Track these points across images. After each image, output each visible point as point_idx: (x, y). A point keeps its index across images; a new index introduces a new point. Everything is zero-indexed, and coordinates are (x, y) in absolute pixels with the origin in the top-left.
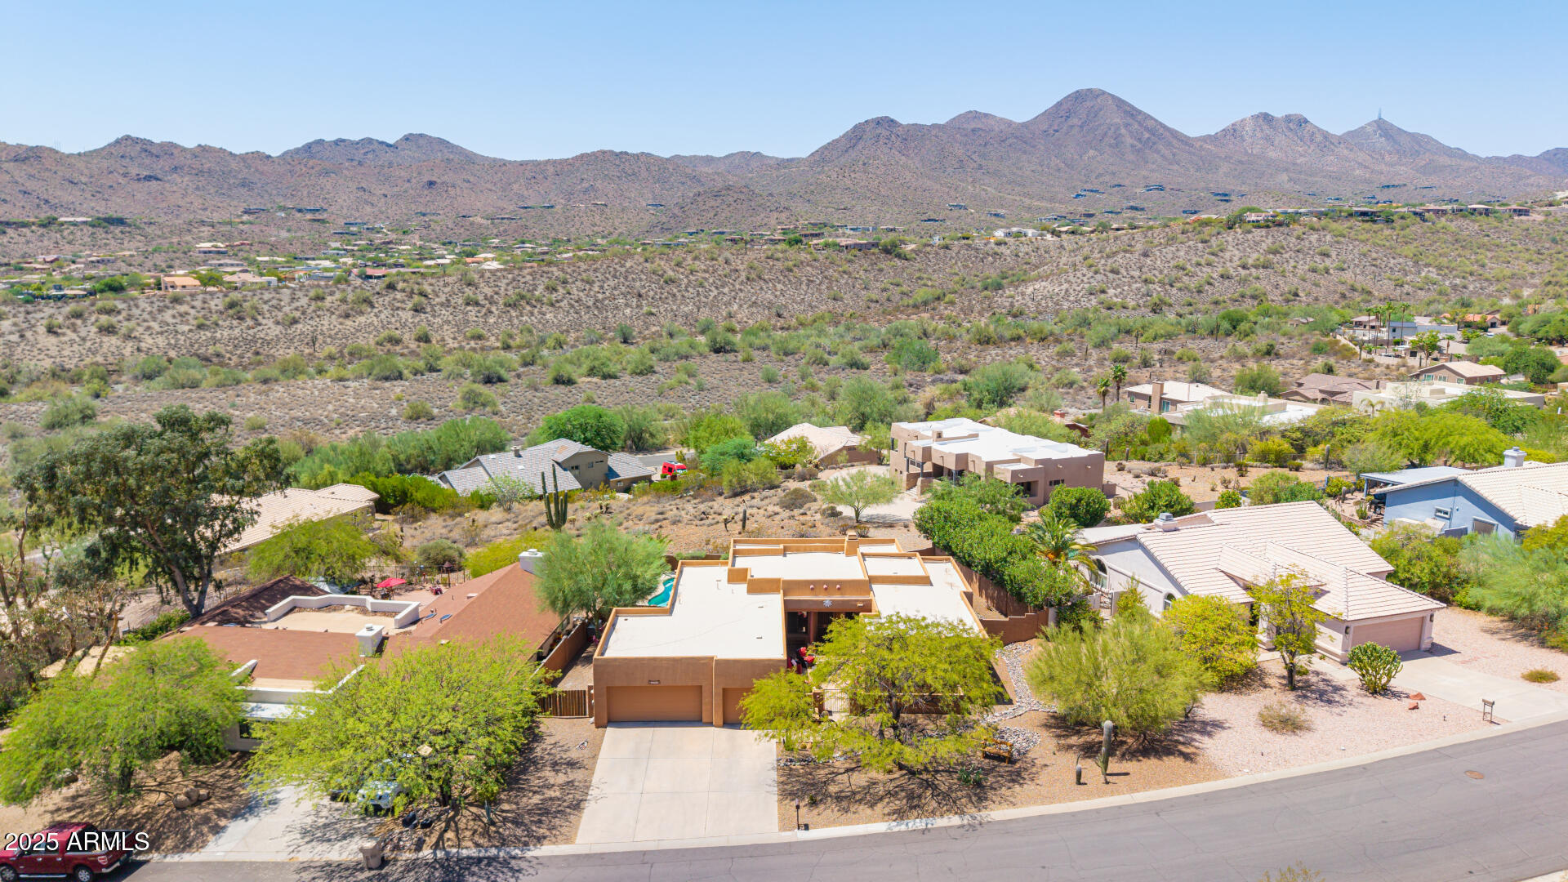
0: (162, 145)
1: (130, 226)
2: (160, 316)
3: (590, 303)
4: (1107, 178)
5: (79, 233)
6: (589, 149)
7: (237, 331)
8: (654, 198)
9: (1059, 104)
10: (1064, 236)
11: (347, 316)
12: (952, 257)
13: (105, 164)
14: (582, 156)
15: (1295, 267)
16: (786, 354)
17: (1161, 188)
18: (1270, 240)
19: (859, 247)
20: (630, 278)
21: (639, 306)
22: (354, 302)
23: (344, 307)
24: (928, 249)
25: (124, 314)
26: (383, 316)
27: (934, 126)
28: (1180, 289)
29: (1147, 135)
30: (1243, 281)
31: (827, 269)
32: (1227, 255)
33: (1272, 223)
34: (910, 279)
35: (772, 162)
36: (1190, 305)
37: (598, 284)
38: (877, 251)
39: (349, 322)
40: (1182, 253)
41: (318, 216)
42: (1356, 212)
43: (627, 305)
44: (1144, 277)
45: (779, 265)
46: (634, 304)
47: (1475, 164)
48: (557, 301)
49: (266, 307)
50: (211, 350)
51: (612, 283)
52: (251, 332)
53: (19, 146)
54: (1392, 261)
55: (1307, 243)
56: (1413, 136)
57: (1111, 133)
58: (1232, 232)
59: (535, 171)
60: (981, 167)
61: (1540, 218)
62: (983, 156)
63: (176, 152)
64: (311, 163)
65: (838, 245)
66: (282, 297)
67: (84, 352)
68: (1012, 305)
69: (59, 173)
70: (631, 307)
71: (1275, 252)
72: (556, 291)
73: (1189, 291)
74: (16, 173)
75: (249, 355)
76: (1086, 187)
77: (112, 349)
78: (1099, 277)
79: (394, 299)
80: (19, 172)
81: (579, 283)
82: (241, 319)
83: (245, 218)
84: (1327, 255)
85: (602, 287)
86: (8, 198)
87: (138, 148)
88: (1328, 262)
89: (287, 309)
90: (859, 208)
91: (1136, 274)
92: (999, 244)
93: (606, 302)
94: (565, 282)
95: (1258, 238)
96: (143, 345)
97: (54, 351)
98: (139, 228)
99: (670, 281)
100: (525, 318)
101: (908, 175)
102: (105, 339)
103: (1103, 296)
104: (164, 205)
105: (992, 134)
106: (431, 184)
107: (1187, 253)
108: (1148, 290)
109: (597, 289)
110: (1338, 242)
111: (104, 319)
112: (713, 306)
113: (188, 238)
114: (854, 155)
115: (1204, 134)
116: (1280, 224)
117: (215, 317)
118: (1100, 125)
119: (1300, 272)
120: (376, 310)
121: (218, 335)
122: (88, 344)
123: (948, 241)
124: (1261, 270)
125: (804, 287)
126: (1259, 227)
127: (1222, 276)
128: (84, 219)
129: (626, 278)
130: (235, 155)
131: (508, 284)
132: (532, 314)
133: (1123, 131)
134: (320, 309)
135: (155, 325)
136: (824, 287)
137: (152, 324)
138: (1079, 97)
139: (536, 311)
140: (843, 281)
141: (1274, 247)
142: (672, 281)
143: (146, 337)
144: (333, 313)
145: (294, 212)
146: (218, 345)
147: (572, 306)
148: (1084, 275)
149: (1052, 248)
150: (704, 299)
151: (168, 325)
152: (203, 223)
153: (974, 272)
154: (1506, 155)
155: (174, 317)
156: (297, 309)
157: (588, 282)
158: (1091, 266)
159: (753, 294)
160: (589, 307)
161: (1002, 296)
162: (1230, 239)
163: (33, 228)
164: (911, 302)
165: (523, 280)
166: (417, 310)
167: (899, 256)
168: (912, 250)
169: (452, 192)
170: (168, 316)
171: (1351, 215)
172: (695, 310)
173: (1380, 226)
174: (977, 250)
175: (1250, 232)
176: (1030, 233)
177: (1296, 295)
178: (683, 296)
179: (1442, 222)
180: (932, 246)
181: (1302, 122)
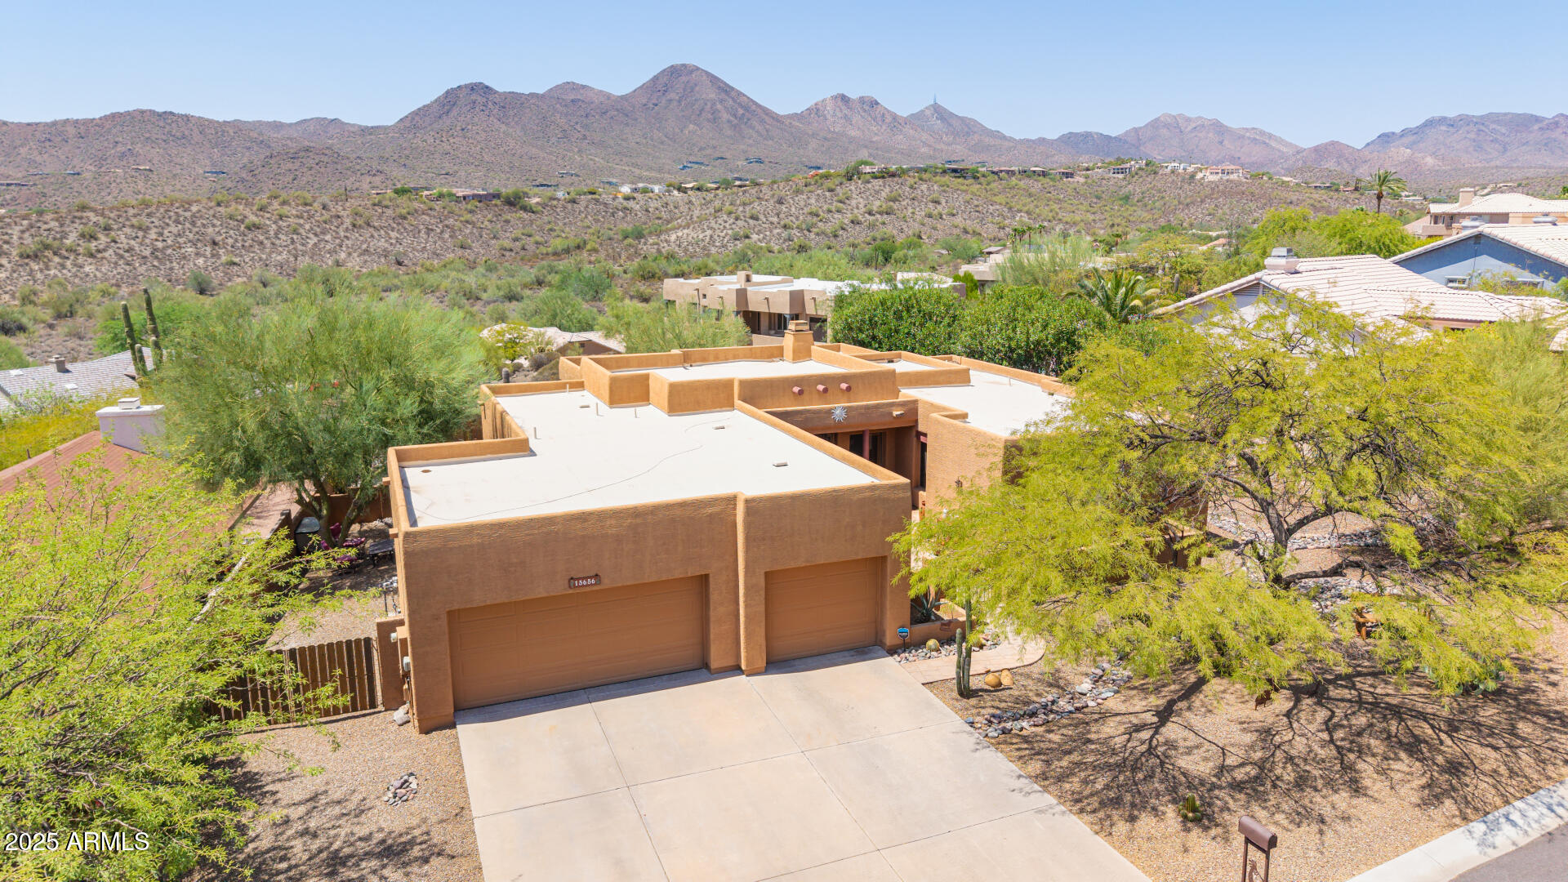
3: (147, 253)
4: (709, 151)
6: (122, 109)
8: (214, 165)
9: (655, 79)
10: (690, 192)
12: (580, 212)
14: (113, 116)
15: (913, 213)
17: (759, 161)
18: (887, 190)
19: (480, 198)
20: (199, 223)
21: (215, 255)
24: (555, 203)
27: (532, 95)
28: (818, 234)
29: (741, 111)
30: (872, 226)
31: (447, 218)
32: (854, 203)
33: (886, 175)
34: (542, 230)
35: (352, 129)
36: (829, 248)
37: (154, 230)
38: (498, 202)
40: (813, 201)
42: (947, 169)
43: (198, 254)
44: (782, 223)
45: (389, 212)
46: (208, 253)
48: (99, 251)
51: (174, 230)
54: (990, 207)
55: (919, 192)
56: (963, 119)
57: (707, 108)
58: (853, 183)
59: (53, 134)
60: (585, 137)
61: (1082, 180)
62: (586, 127)
65: (455, 195)
68: (659, 251)
70: (204, 256)
71: (894, 200)
72: (96, 239)
73: (826, 235)
76: (692, 159)
78: (740, 223)
81: (128, 230)
84: (937, 202)
85: (160, 234)
88: (940, 208)
90: (461, 174)
91: (775, 220)
92: (627, 198)
93: (169, 251)
94: (107, 228)
95: (877, 188)
99: (253, 227)
100: (52, 272)
101: (512, 143)
103: (747, 241)
105: (593, 106)
107: (817, 200)
108: (789, 235)
109: (154, 236)
110: (944, 191)
112: (315, 253)
114: (449, 121)
115: (791, 112)
116: (893, 175)
118: (696, 100)
119: (918, 218)
123: (573, 195)
124: (885, 216)
125: (423, 234)
126: (876, 178)
127: (852, 222)
129: (193, 224)
131: (23, 232)
132: (63, 266)
133: (719, 106)
136: (446, 236)
138: (675, 72)
139: (68, 263)
140: (468, 231)
141: (892, 195)
142: (257, 227)
147: (122, 257)
148: (725, 222)
149: (681, 203)
150: (300, 247)
153: (606, 226)
154: (1034, 138)
157: (140, 228)
158: (730, 213)
159: (363, 242)
160: (144, 257)
161: (645, 244)
162: (853, 188)
164: (550, 250)
165: (46, 227)
167: (525, 208)
168: (538, 203)
171: (944, 172)
172: (292, 259)
173: (971, 181)
174: (606, 205)
175: (869, 182)
176: (656, 189)
177: (920, 237)
178: (273, 244)
179: (1014, 181)
180: (559, 200)
181: (874, 103)
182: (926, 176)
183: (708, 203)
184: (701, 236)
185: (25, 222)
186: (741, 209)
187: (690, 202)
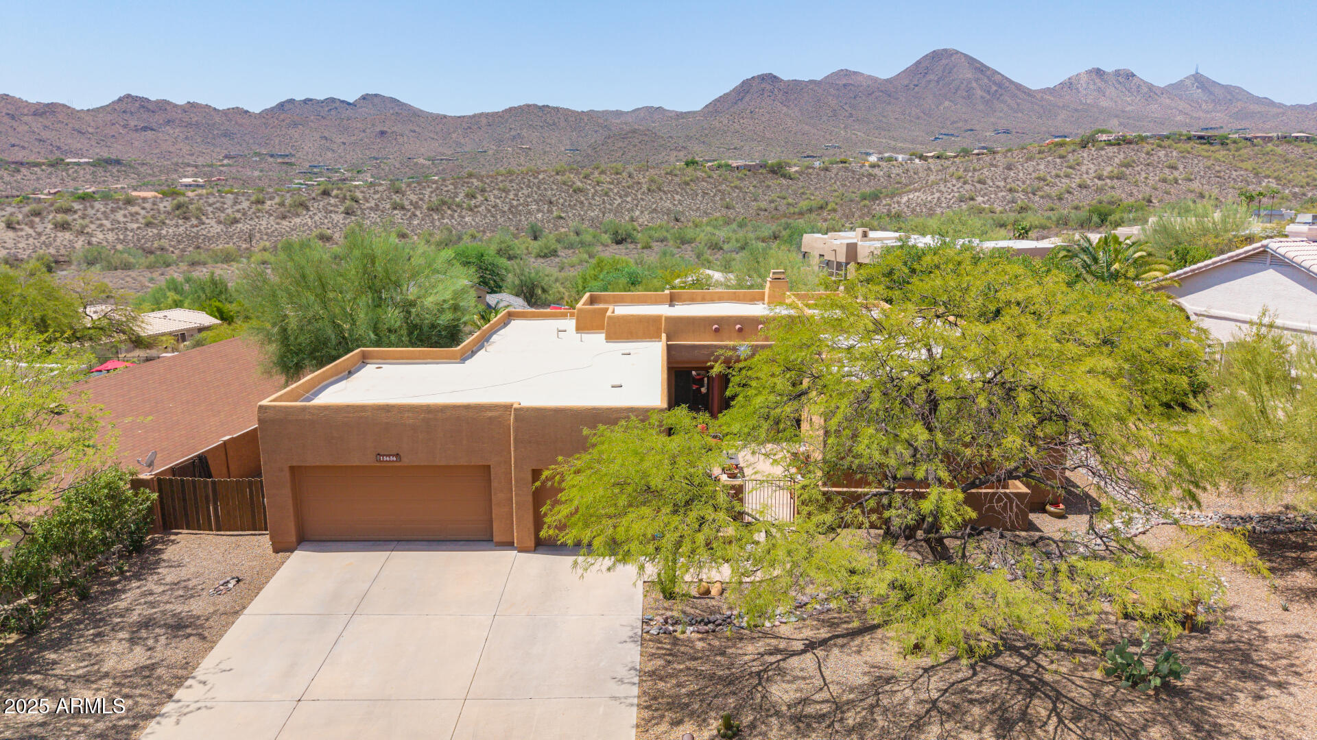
0: (158, 102)
1: (125, 166)
2: (112, 216)
3: (506, 209)
4: (960, 124)
5: (82, 172)
7: (181, 229)
8: (572, 144)
9: (918, 63)
10: (930, 160)
11: (284, 218)
12: (831, 178)
13: (109, 118)
14: (511, 109)
15: (1146, 178)
16: (683, 243)
17: (1007, 132)
18: (1122, 156)
19: (750, 168)
20: (542, 188)
21: (550, 211)
22: (291, 206)
23: (282, 209)
24: (811, 171)
25: (80, 213)
26: (317, 218)
27: (811, 82)
28: (1042, 197)
29: (994, 88)
30: (1100, 190)
31: (721, 184)
32: (1084, 168)
33: (1122, 142)
34: (795, 193)
35: (673, 114)
36: (1052, 209)
37: (513, 192)
38: (764, 171)
39: (285, 223)
40: (1042, 167)
41: (286, 160)
42: (1195, 136)
43: (539, 211)
44: (1008, 187)
45: (677, 180)
46: (545, 210)
47: (1281, 110)
48: (476, 207)
49: (210, 209)
50: (156, 245)
51: (525, 192)
52: (195, 230)
53: (39, 103)
54: (1234, 173)
55: (1156, 158)
56: (1227, 88)
57: (963, 86)
58: (1086, 150)
59: (472, 123)
60: (851, 115)
62: (853, 107)
63: (168, 108)
64: (282, 117)
65: (730, 166)
66: (226, 201)
67: (38, 245)
68: (889, 211)
69: (71, 125)
70: (542, 212)
71: (1127, 166)
72: (475, 198)
73: (1050, 198)
74: (34, 124)
75: (191, 249)
76: (945, 131)
77: (65, 243)
78: (967, 187)
79: (329, 204)
80: (37, 124)
81: (496, 192)
82: (186, 218)
83: (225, 162)
84: (1175, 168)
85: (516, 195)
86: (26, 145)
87: (137, 105)
88: (1176, 173)
89: (229, 211)
90: (747, 148)
91: (1002, 184)
92: (873, 166)
93: (521, 208)
94: (483, 191)
95: (1111, 154)
96: (94, 240)
97: (10, 244)
98: (133, 168)
99: (578, 191)
100: (445, 221)
101: (789, 122)
102: (60, 234)
103: (971, 202)
104: (157, 151)
105: (861, 89)
106: (383, 133)
107: (1047, 166)
108: (1014, 197)
109: (512, 197)
110: (1183, 157)
111: (60, 217)
112: (618, 210)
113: (175, 176)
114: (742, 107)
115: (1044, 87)
116: (1130, 142)
117: (163, 216)
118: (953, 80)
119: (1151, 182)
120: (311, 213)
121: (164, 232)
122: (43, 238)
123: (827, 164)
124: (1116, 181)
125: (699, 198)
126: (1111, 145)
127: (1080, 186)
128: (86, 160)
129: (539, 188)
130: (219, 110)
131: (432, 192)
132: (452, 217)
133: (974, 85)
134: (259, 210)
135: (107, 224)
136: (717, 198)
137: (105, 222)
138: (936, 56)
139: (456, 215)
140: (735, 195)
141: (1126, 161)
142: (581, 190)
143: (98, 233)
144: (271, 215)
145: (267, 157)
146: (163, 241)
147: (489, 211)
148: (954, 186)
149: (920, 170)
150: (608, 206)
151: (119, 223)
152: (189, 165)
153: (851, 190)
155: (125, 216)
156: (238, 211)
157: (504, 191)
158: (960, 178)
159: (654, 203)
160: (504, 212)
161: (879, 205)
162: (1085, 155)
163: (44, 167)
164: (797, 210)
165: (446, 189)
166: (348, 213)
167: (784, 176)
168: (796, 172)
169: (400, 140)
170: (119, 216)
171: (1189, 138)
172: (601, 215)
173: (1217, 147)
174: (853, 172)
175: (1102, 149)
176: (900, 157)
177: (1150, 201)
178: (590, 203)
179: (1270, 146)
180: (814, 168)
181: (1130, 76)
182: (1167, 143)
183: (945, 169)
184: (929, 199)
185: (434, 186)
186: (970, 174)
187: (929, 168)
